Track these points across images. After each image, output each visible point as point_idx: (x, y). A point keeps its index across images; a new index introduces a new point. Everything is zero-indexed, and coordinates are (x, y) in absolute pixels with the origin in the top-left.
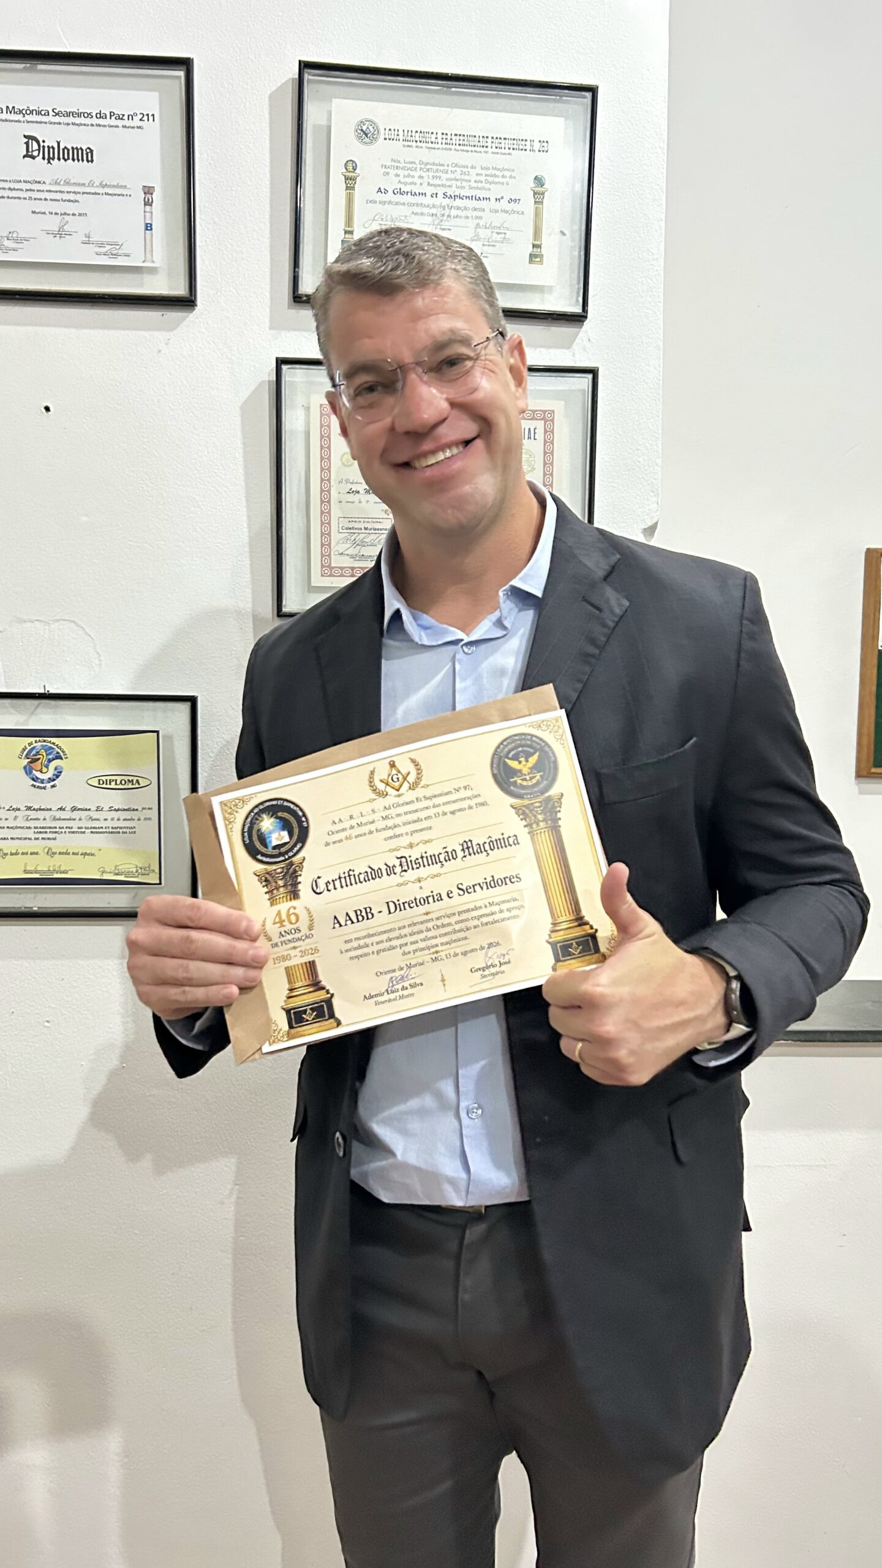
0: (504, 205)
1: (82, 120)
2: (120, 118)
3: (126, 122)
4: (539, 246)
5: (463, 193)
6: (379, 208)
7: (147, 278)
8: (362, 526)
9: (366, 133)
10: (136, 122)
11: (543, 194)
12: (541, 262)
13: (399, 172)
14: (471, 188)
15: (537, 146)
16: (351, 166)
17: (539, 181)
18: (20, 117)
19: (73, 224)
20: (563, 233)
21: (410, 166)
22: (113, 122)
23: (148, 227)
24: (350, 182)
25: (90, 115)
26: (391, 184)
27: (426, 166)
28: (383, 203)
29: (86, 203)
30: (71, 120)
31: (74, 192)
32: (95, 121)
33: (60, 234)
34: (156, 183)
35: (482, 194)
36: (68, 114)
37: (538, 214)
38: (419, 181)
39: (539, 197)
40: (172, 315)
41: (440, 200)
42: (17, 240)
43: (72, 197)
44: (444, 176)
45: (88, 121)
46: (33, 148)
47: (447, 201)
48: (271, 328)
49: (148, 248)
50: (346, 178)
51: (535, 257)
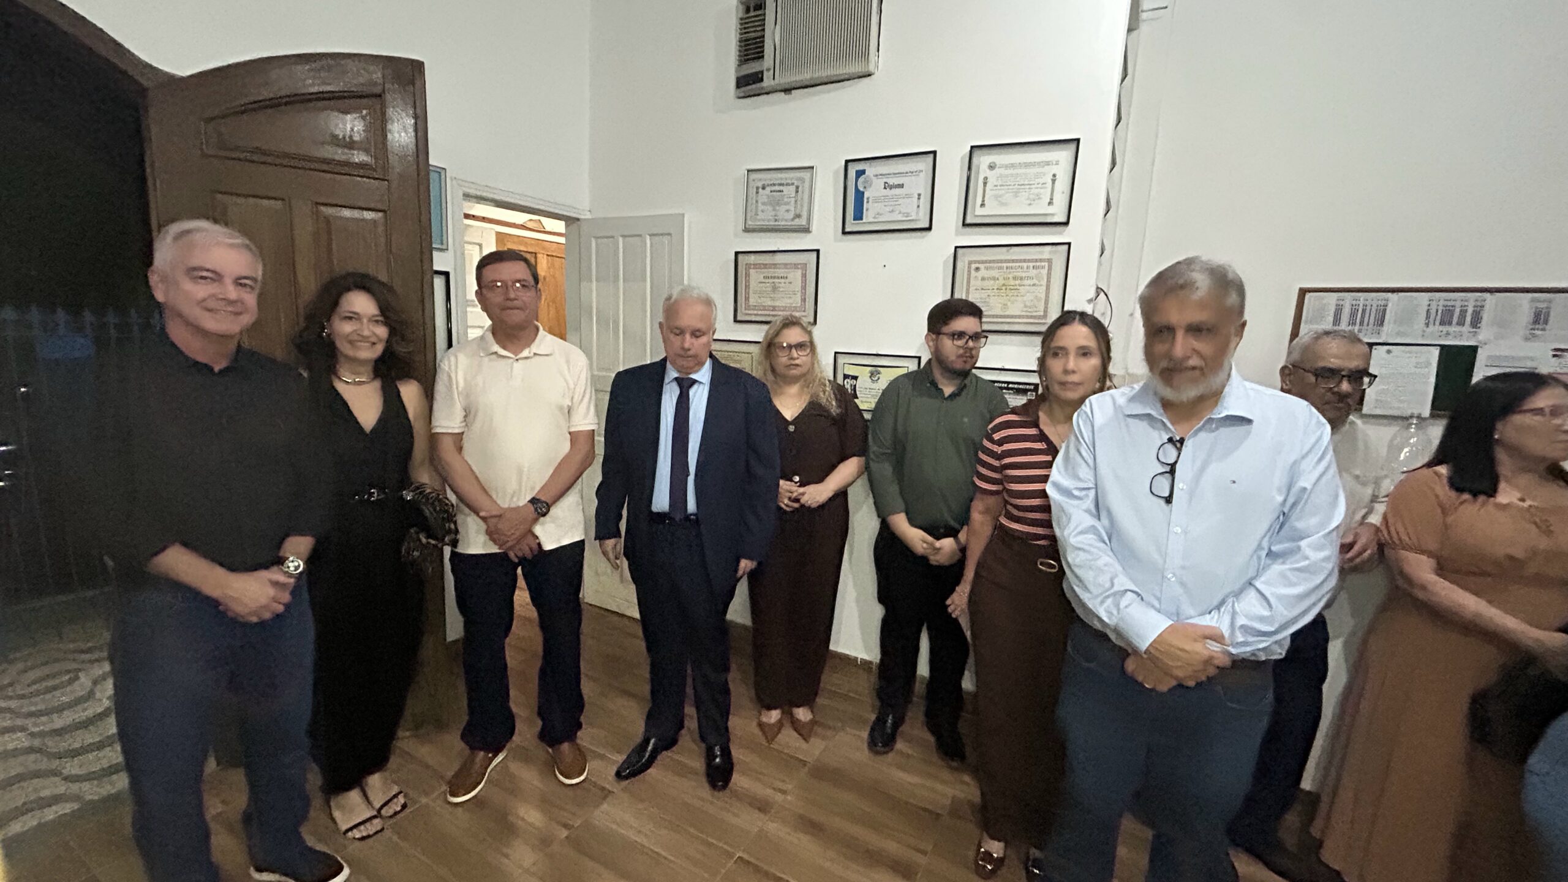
0: (1040, 186)
1: (901, 175)
2: (912, 173)
3: (914, 174)
4: (1052, 199)
5: (1024, 183)
6: (994, 192)
7: (918, 222)
9: (992, 167)
10: (918, 173)
12: (1051, 205)
13: (1003, 179)
14: (1028, 181)
15: (1054, 163)
16: (986, 178)
17: (1054, 175)
18: (883, 176)
19: (896, 208)
20: (1063, 193)
21: (1007, 176)
22: (910, 174)
23: (918, 206)
24: (985, 184)
25: (904, 173)
26: (1000, 183)
27: (1012, 175)
28: (995, 190)
29: (901, 201)
30: (898, 175)
31: (898, 197)
32: (905, 175)
33: (892, 211)
34: (922, 192)
35: (1031, 183)
36: (897, 173)
37: (1052, 188)
38: (1009, 181)
39: (1054, 181)
40: (924, 233)
41: (1016, 187)
42: (880, 214)
43: (896, 199)
44: (1019, 178)
45: (903, 175)
46: (887, 186)
47: (1019, 187)
48: (955, 235)
49: (917, 213)
51: (1050, 203)
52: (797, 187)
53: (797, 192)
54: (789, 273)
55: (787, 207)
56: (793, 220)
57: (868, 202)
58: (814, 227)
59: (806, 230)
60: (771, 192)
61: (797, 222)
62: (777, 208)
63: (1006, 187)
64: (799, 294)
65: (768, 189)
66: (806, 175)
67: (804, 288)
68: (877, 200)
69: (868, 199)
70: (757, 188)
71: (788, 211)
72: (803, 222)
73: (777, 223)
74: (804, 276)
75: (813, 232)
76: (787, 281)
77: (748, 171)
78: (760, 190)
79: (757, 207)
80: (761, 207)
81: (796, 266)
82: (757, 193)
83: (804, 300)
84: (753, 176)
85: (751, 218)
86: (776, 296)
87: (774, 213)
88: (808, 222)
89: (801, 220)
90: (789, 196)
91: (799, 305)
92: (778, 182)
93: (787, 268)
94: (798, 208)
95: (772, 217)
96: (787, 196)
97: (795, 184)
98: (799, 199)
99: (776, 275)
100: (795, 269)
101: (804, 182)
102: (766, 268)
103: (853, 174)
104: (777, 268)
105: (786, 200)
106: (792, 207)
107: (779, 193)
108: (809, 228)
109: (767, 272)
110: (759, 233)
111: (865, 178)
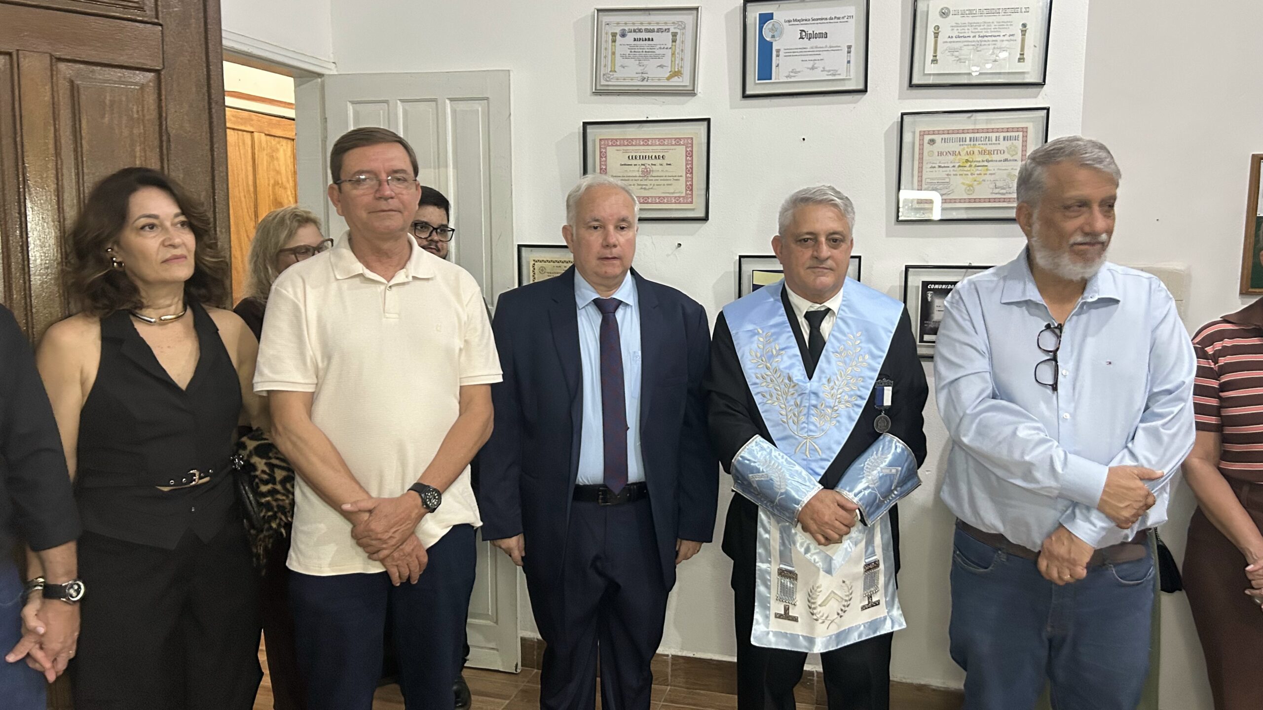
1: (823, 21)
2: (839, 18)
3: (841, 20)
4: (1023, 54)
5: (987, 34)
6: (949, 45)
7: (848, 82)
8: (936, 181)
9: (944, 13)
10: (845, 19)
11: (1026, 31)
12: (1024, 61)
13: (959, 28)
14: (991, 32)
15: (1024, 10)
16: (937, 28)
17: (1024, 25)
18: (798, 23)
19: (817, 64)
20: (1035, 46)
21: (964, 25)
22: (836, 20)
23: (849, 62)
24: (936, 35)
25: (826, 19)
26: (957, 33)
27: (971, 24)
28: (950, 42)
29: (824, 55)
30: (819, 21)
31: (818, 50)
32: (828, 21)
33: (813, 68)
34: (852, 43)
35: (997, 34)
36: (818, 19)
37: (1023, 41)
38: (967, 31)
39: (1024, 32)
40: (857, 97)
41: (977, 38)
42: (796, 73)
43: (818, 53)
44: (979, 28)
45: (826, 21)
46: (804, 35)
47: (980, 39)
48: (899, 99)
49: (848, 70)
50: (935, 33)
51: (1021, 59)
52: (674, 35)
53: (674, 41)
54: (667, 151)
55: (659, 62)
56: (668, 79)
57: (778, 56)
58: (700, 89)
59: (691, 93)
60: (635, 40)
61: (675, 81)
62: (645, 63)
63: (963, 39)
64: (683, 179)
65: (631, 37)
66: (688, 19)
67: (690, 171)
68: (790, 53)
69: (778, 51)
70: (614, 35)
71: (661, 66)
72: (684, 81)
73: (645, 83)
74: (689, 154)
75: (699, 95)
76: (664, 162)
77: (598, 10)
78: (618, 37)
79: (613, 61)
80: (619, 61)
81: (677, 141)
82: (614, 41)
83: (690, 188)
84: (606, 18)
85: (604, 75)
86: (648, 182)
87: (640, 69)
88: (692, 81)
89: (681, 79)
90: (662, 47)
91: (684, 195)
92: (643, 28)
93: (664, 145)
94: (677, 62)
95: (637, 75)
96: (659, 46)
97: (671, 31)
98: (677, 51)
99: (647, 155)
100: (676, 145)
101: (684, 28)
102: (632, 145)
103: (756, 18)
104: (648, 145)
105: (658, 52)
106: (666, 61)
107: (647, 42)
108: (694, 90)
109: (633, 150)
110: (618, 97)
111: (773, 25)
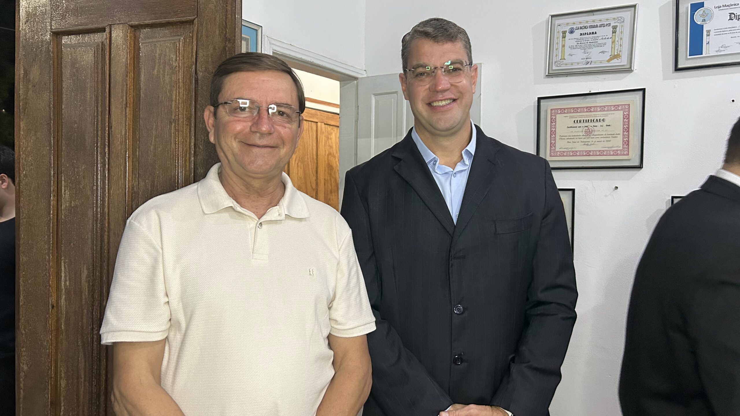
46: (733, 17)
52: (615, 28)
53: (614, 32)
54: (606, 115)
55: (601, 49)
56: (609, 61)
57: (708, 35)
58: (636, 66)
59: (629, 70)
60: (581, 34)
61: (615, 63)
62: (589, 50)
64: (620, 137)
65: (577, 33)
66: (627, 15)
67: (626, 130)
68: (720, 32)
69: (708, 31)
70: (564, 33)
71: (603, 52)
72: (623, 61)
73: (588, 66)
74: (626, 117)
75: (635, 71)
76: (605, 124)
77: (552, 16)
78: (567, 34)
79: (563, 52)
80: (568, 51)
81: (616, 107)
82: (564, 37)
83: (627, 143)
84: (558, 21)
85: (555, 62)
86: (590, 140)
87: (585, 56)
88: (629, 61)
89: (620, 60)
90: (604, 37)
91: (621, 148)
92: (588, 25)
93: (604, 111)
94: (616, 48)
95: (582, 60)
96: (601, 38)
97: (612, 25)
98: (617, 39)
99: (590, 119)
100: (614, 110)
101: (623, 22)
102: (577, 112)
103: (688, 7)
104: (591, 111)
105: (599, 41)
106: (608, 48)
107: (591, 35)
108: (631, 68)
109: (578, 116)
110: (566, 78)
111: (704, 11)
